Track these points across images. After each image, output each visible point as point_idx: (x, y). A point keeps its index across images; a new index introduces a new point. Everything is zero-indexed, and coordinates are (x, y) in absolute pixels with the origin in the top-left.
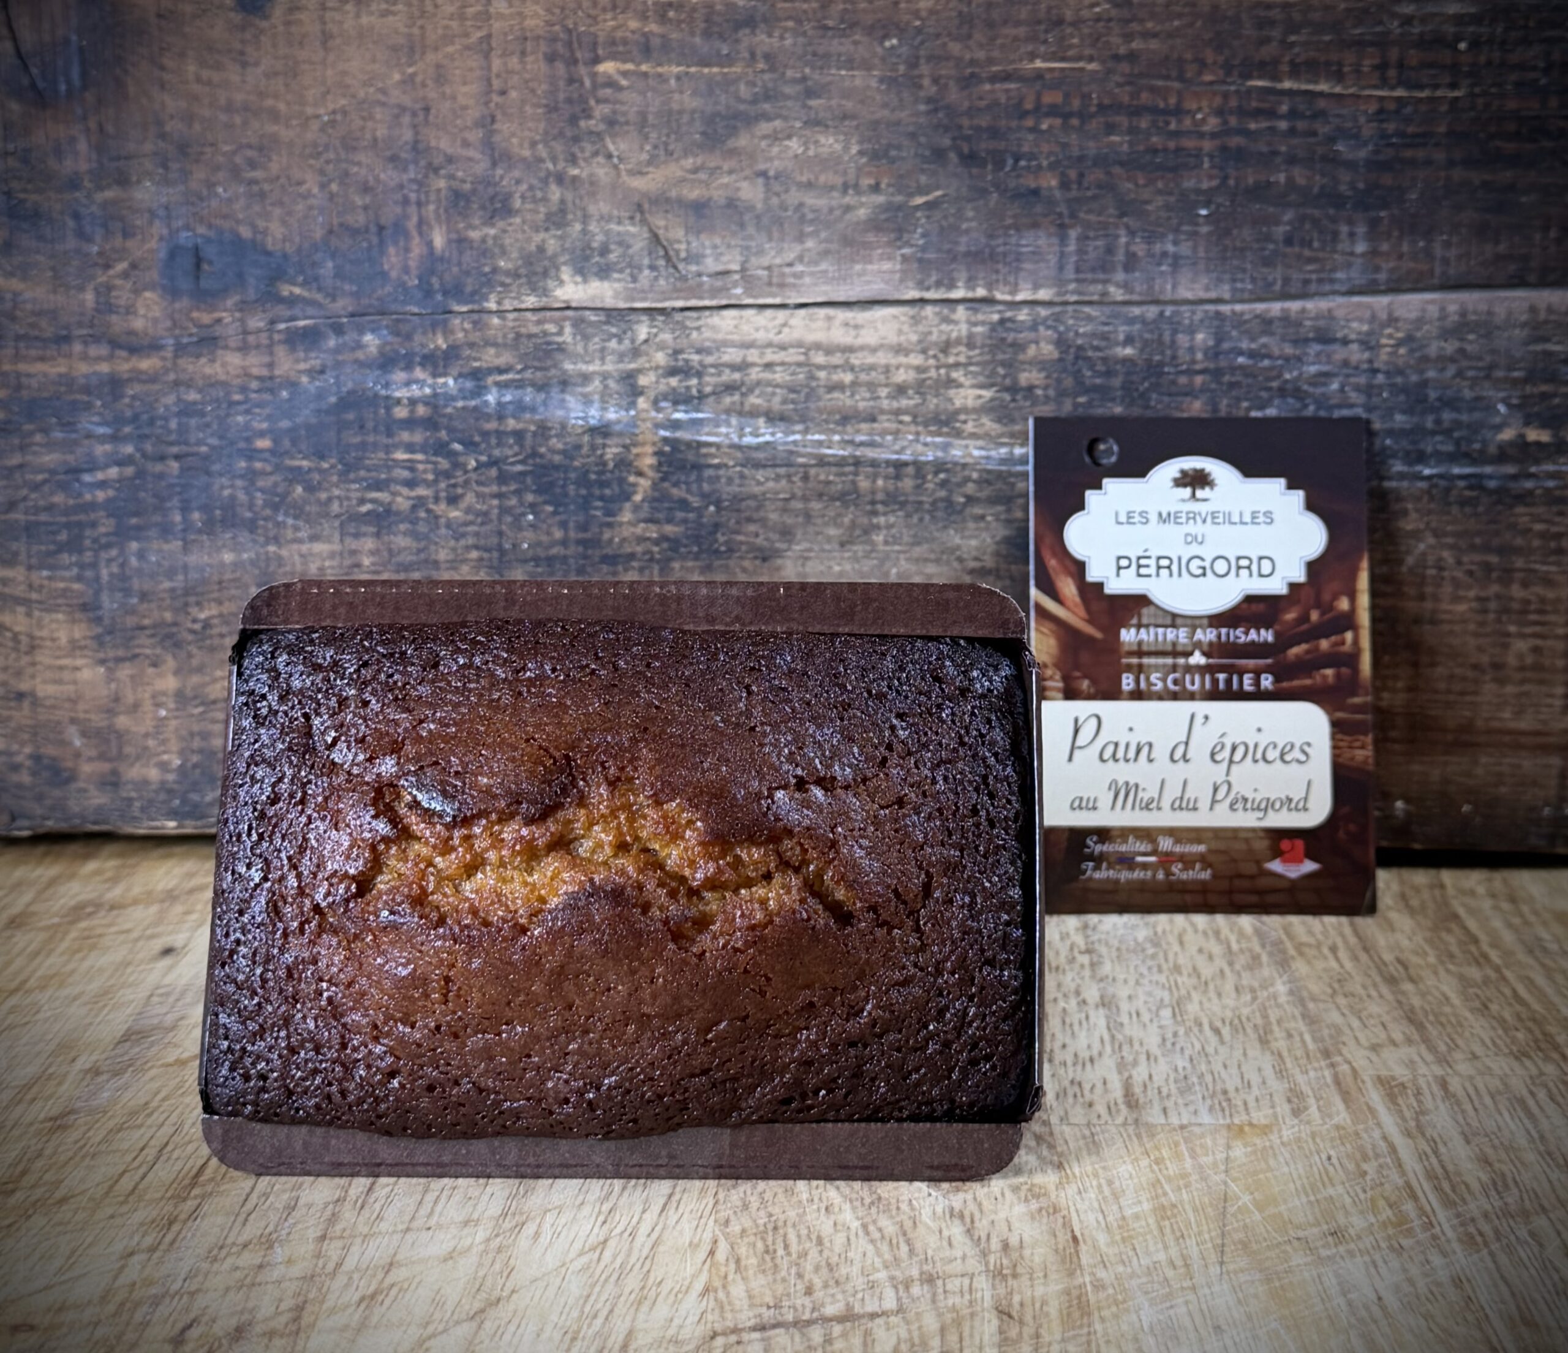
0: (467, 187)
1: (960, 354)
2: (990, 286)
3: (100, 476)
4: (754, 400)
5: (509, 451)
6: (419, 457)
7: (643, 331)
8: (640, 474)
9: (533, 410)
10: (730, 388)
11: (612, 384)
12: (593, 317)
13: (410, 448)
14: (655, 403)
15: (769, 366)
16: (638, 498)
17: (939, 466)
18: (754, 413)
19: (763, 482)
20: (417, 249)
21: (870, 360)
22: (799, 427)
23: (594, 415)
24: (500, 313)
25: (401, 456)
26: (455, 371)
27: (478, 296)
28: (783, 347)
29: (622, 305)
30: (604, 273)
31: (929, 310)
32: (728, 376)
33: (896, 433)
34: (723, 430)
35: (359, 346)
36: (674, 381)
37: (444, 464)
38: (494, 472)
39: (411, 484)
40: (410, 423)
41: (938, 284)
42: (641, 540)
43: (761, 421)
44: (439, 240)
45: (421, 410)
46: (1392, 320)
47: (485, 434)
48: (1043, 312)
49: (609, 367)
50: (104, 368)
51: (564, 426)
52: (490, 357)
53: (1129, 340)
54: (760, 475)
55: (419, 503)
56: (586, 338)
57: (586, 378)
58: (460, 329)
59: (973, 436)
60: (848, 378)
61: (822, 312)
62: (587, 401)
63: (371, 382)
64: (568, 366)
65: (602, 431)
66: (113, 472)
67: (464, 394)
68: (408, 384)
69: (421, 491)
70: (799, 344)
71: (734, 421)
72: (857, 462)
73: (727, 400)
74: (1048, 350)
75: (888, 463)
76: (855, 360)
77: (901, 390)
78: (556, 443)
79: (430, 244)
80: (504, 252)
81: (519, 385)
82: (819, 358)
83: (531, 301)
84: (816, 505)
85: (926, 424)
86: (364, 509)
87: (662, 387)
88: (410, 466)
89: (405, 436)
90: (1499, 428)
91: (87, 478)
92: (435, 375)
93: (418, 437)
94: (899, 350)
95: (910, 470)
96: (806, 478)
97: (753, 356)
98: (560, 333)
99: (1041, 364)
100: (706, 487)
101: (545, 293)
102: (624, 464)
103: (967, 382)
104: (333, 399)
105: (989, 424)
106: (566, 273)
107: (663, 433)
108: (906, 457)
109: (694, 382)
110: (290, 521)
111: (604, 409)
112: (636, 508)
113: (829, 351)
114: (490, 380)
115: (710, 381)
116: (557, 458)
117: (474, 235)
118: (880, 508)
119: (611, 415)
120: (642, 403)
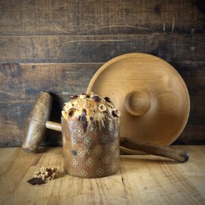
0: (54, 84)
12: (66, 96)
29: (69, 94)
30: (67, 91)
44: (51, 89)
50: (20, 102)
80: (58, 90)
106: (63, 92)
117: (55, 88)
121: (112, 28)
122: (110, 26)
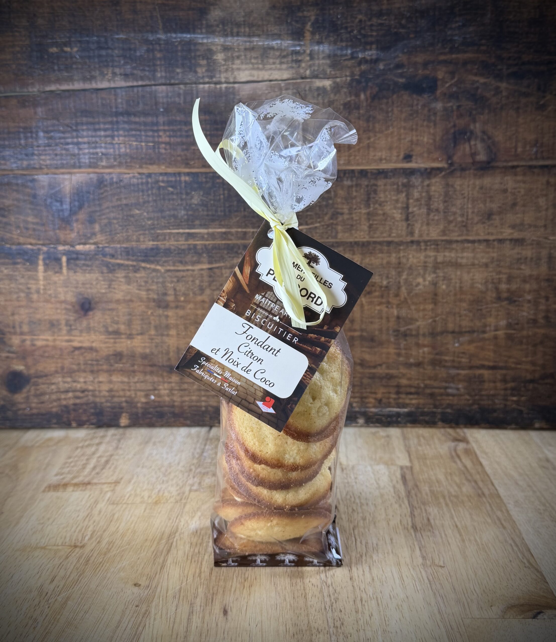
0: (355, 111)
1: (223, 68)
2: (216, 88)
3: (457, 25)
4: (278, 53)
5: (345, 36)
6: (369, 34)
7: (308, 72)
8: (309, 31)
9: (338, 49)
10: (284, 57)
11: (316, 57)
12: (321, 76)
13: (372, 36)
14: (305, 51)
15: (274, 63)
16: (309, 24)
17: (227, 36)
18: (277, 50)
19: (275, 29)
20: (368, 93)
21: (247, 66)
22: (265, 46)
23: (321, 48)
24: (346, 76)
25: (374, 34)
26: (359, 59)
27: (352, 80)
28: (271, 69)
29: (314, 80)
30: (318, 89)
31: (232, 80)
32: (285, 60)
33: (239, 45)
34: (286, 45)
35: (385, 65)
36: (300, 58)
37: (363, 32)
38: (349, 29)
39: (372, 25)
40: (371, 43)
41: (230, 88)
42: (308, 11)
43: (276, 47)
44: (362, 96)
45: (368, 47)
46: (109, 81)
47: (351, 40)
48: (201, 81)
49: (317, 62)
50: (454, 56)
51: (330, 45)
52: (349, 63)
53: (178, 73)
54: (276, 31)
55: (370, 20)
56: (323, 70)
57: (324, 58)
58: (357, 71)
59: (218, 45)
60: (253, 61)
61: (260, 79)
62: (323, 51)
63: (382, 55)
64: (328, 62)
65: (319, 43)
66: (454, 26)
67: (357, 52)
68: (371, 55)
69: (369, 23)
70: (266, 70)
71: (283, 47)
72: (249, 36)
73: (285, 53)
74: (199, 70)
75: (240, 36)
76: (251, 66)
77: (238, 57)
78: (332, 39)
79: (365, 95)
80: (345, 93)
81: (342, 56)
82: (261, 66)
83: (338, 80)
84: (260, 23)
85: (231, 48)
86: (385, 18)
87: (303, 56)
88: (372, 30)
89: (373, 39)
90: (78, 51)
91: (460, 24)
92: (364, 58)
93: (370, 39)
94: (239, 69)
95: (235, 34)
96: (263, 31)
97: (278, 66)
98: (330, 71)
99: (200, 66)
100: (290, 28)
101: (334, 82)
102: (313, 33)
103: (221, 61)
104: (392, 50)
105: (214, 48)
106: (329, 88)
107: (302, 43)
108: (236, 38)
109: (294, 58)
110: (405, 13)
111: (319, 50)
112: (310, 20)
113: (258, 69)
114: (349, 57)
115: (290, 59)
116: (331, 34)
117: (353, 98)
118: (242, 23)
119: (316, 48)
120: (308, 52)
121: (199, 262)
122: (206, 266)
